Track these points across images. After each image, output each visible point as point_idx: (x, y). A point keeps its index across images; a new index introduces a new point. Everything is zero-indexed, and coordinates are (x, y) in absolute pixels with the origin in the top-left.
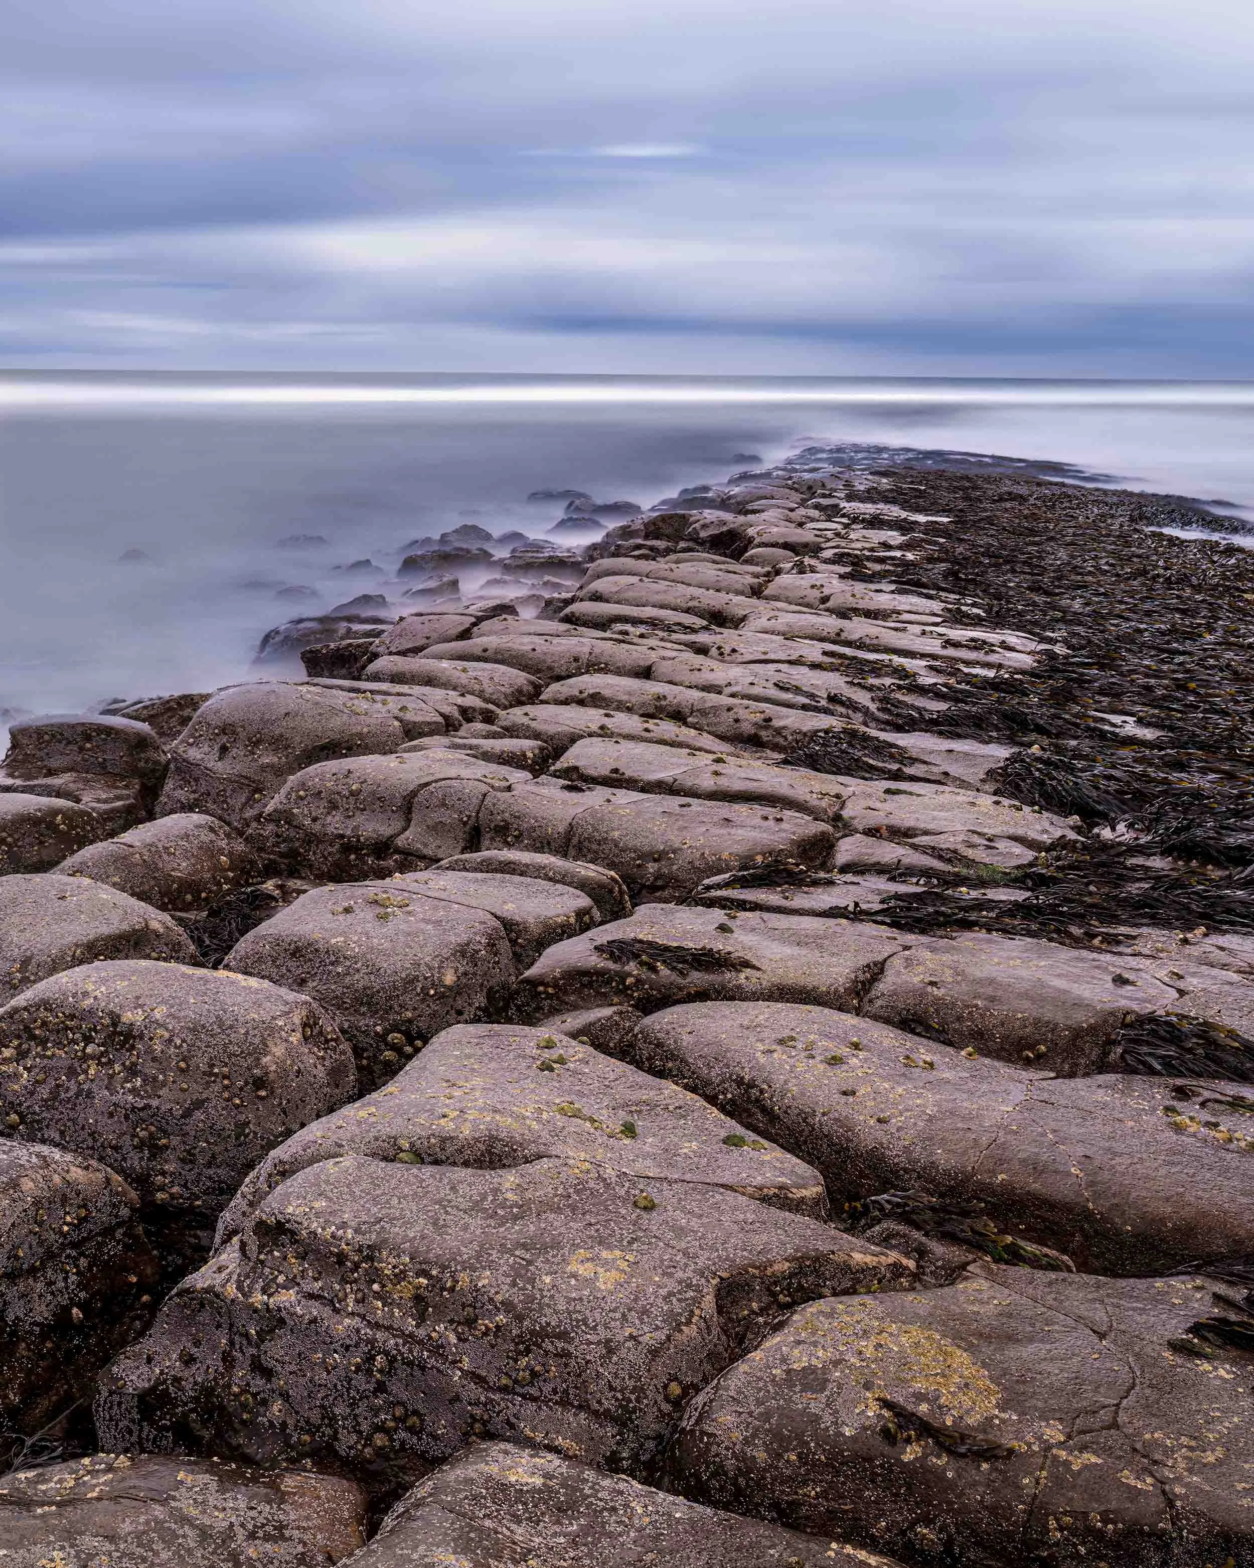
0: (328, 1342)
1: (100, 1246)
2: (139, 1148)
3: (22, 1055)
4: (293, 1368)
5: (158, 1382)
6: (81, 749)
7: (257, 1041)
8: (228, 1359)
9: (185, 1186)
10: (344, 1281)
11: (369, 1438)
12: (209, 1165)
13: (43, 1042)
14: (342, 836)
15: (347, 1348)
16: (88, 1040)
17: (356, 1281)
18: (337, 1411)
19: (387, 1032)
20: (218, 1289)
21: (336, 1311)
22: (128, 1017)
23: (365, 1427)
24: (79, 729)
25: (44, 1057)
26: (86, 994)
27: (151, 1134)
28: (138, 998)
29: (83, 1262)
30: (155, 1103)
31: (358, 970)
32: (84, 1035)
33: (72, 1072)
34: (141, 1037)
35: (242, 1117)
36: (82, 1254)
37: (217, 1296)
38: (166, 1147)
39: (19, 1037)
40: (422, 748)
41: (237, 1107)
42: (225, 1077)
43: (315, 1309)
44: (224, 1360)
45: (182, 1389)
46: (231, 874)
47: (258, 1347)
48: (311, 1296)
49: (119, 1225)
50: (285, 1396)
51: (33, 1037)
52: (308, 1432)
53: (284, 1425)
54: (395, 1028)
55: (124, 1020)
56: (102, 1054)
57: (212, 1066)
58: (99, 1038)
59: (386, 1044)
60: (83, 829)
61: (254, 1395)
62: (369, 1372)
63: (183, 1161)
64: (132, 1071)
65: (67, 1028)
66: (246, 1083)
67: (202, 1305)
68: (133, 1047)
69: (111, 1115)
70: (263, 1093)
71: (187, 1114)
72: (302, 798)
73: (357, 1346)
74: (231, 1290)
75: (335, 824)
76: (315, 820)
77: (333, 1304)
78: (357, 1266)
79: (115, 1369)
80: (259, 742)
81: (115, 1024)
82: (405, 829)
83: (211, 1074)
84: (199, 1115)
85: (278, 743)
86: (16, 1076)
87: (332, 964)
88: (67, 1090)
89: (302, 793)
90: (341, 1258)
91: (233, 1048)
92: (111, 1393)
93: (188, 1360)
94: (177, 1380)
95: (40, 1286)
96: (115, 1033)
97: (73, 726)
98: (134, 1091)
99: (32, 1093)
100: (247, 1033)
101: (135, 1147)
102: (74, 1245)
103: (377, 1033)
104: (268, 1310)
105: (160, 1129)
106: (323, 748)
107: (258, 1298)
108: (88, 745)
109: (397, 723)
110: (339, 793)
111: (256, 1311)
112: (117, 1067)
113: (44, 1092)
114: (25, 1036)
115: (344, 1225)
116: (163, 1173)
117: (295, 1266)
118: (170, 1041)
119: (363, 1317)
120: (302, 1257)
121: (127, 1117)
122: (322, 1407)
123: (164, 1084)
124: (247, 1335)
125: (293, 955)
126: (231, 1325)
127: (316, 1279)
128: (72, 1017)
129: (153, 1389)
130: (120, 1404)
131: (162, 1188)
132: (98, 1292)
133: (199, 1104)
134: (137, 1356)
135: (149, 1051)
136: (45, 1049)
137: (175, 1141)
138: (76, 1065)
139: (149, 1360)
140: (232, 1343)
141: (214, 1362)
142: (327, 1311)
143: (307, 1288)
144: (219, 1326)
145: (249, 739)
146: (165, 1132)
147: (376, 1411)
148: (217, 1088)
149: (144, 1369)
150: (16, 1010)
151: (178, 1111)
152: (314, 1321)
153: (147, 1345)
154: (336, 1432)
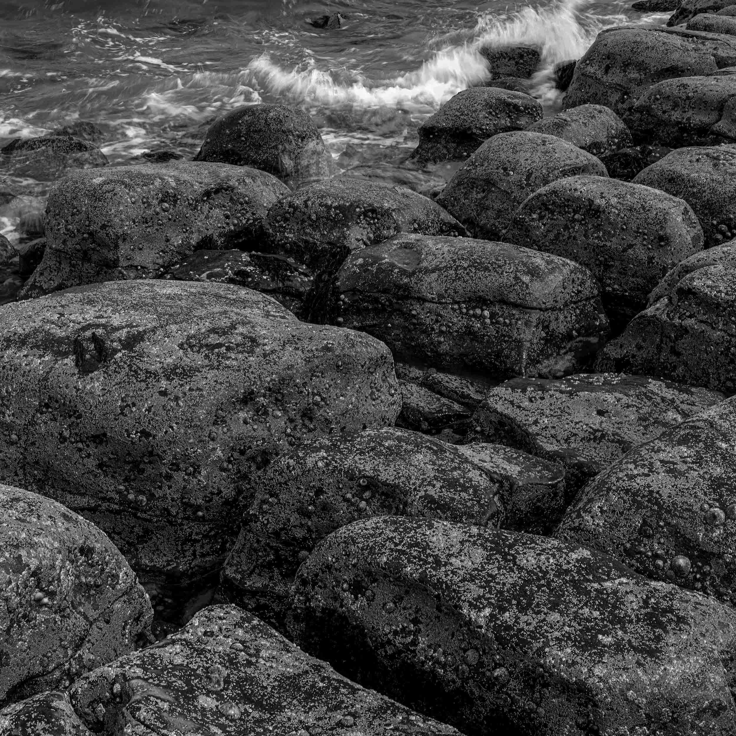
0: (709, 342)
1: (585, 305)
2: (599, 266)
3: (541, 218)
4: (691, 352)
5: (625, 356)
6: (517, 63)
7: (661, 218)
8: (659, 349)
9: (620, 285)
10: (718, 316)
11: (724, 383)
12: (633, 276)
13: (552, 212)
14: (680, 123)
15: (718, 344)
16: (575, 212)
17: (724, 316)
18: (710, 371)
19: (719, 224)
20: (658, 316)
21: (713, 328)
22: (598, 201)
23: (722, 378)
24: (518, 51)
25: (552, 219)
26: (576, 190)
27: (606, 259)
28: (602, 193)
29: (578, 311)
30: (608, 244)
31: (705, 191)
32: (574, 210)
33: (566, 228)
34: (604, 211)
35: (651, 254)
36: (577, 307)
37: (657, 319)
38: (612, 266)
39: (540, 209)
40: (728, 73)
41: (649, 249)
42: (645, 234)
43: (704, 327)
44: (657, 348)
45: (636, 361)
46: (616, 140)
47: (674, 342)
48: (702, 322)
49: (593, 297)
50: (686, 364)
51: (547, 209)
52: (695, 380)
53: (684, 376)
54: (722, 222)
55: (595, 203)
56: (583, 220)
57: (638, 228)
58: (583, 211)
59: (717, 230)
60: (532, 110)
61: (670, 364)
62: (727, 355)
63: (620, 273)
64: (598, 228)
65: (565, 206)
66: (655, 238)
67: (649, 324)
68: (599, 217)
69: (586, 249)
70: (662, 243)
71: (625, 250)
72: (658, 99)
73: (722, 343)
74: (664, 317)
75: (676, 116)
76: (664, 112)
77: (713, 326)
78: (725, 309)
79: (605, 349)
80: (629, 64)
81: (590, 205)
82: (717, 121)
83: (637, 232)
84: (630, 251)
85: (641, 67)
86: (538, 227)
87: (691, 187)
88: (563, 236)
89: (658, 96)
90: (718, 305)
91: (649, 221)
92: (603, 359)
93: (639, 347)
94: (634, 356)
95: (561, 317)
96: (590, 209)
97: (513, 50)
98: (598, 238)
99: (546, 236)
100: (657, 214)
101: (597, 265)
102: (575, 303)
103: (713, 224)
104: (681, 326)
105: (611, 257)
106: (667, 70)
107: (677, 321)
108: (521, 61)
109: (712, 58)
110: (680, 98)
111: (675, 326)
112: (590, 226)
113: (551, 236)
114: (543, 208)
115: (720, 292)
116: (610, 278)
117: (695, 308)
118: (618, 215)
119: (725, 331)
120: (698, 304)
121: (594, 250)
122: (703, 369)
123: (614, 236)
124: (670, 337)
125: (670, 181)
126: (662, 333)
127: (704, 314)
128: (568, 200)
129: (623, 359)
130: (606, 364)
131: (609, 285)
132: (583, 326)
133: (630, 246)
134: (616, 345)
135: (608, 219)
136: (553, 214)
137: (617, 263)
138: (569, 224)
139: (621, 346)
140: (661, 341)
141: (653, 349)
142: (709, 328)
143: (700, 318)
144: (656, 333)
145: (623, 63)
146: (612, 258)
147: (728, 372)
148: (640, 239)
149: (619, 350)
150: (540, 195)
151: (621, 248)
152: (703, 331)
153: (620, 340)
154: (709, 380)
